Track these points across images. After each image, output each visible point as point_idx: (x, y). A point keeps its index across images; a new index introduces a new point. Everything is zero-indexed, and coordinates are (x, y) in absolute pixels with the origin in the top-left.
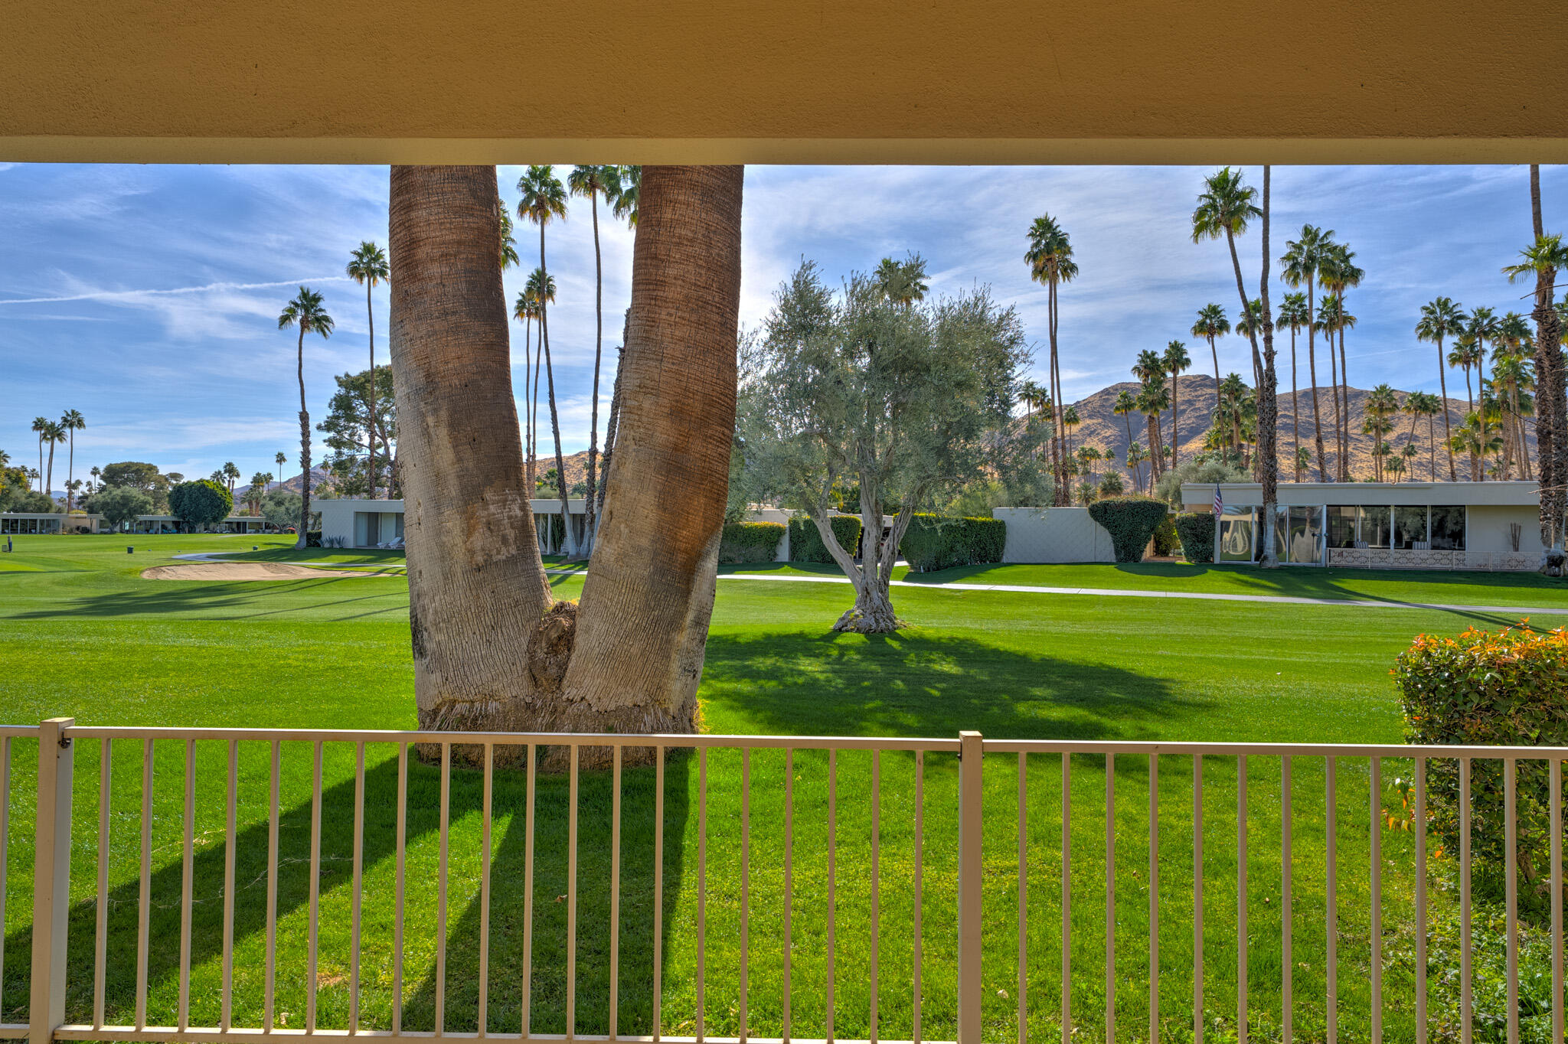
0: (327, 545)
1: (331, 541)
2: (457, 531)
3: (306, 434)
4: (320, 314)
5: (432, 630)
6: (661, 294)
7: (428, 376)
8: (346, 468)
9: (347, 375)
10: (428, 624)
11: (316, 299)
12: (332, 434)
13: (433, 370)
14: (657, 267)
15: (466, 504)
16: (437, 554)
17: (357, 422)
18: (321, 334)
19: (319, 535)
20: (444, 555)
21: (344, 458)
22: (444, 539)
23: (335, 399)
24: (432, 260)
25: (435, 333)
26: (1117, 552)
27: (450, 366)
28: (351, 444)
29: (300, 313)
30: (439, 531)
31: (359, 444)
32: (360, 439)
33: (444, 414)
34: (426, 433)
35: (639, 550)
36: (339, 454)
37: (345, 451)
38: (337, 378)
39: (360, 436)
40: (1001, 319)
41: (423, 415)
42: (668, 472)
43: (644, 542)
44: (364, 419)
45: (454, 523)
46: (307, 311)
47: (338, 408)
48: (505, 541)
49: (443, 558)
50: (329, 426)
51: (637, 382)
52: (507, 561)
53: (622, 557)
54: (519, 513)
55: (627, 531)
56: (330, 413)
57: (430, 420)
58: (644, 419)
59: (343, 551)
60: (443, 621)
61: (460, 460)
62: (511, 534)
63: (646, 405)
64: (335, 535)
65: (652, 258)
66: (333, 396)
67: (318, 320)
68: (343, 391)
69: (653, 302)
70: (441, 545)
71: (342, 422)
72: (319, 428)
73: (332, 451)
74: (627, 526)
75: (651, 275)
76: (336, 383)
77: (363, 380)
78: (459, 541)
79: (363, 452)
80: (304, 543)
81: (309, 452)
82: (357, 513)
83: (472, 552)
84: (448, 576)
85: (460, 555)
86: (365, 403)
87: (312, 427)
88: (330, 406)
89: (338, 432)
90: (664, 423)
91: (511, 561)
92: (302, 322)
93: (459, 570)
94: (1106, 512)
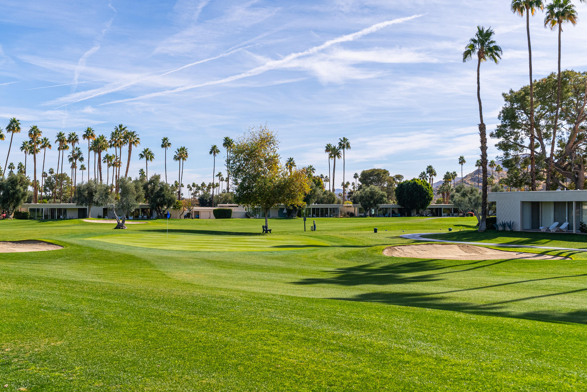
0: (501, 228)
1: (504, 225)
3: (483, 141)
4: (492, 45)
8: (512, 166)
9: (511, 92)
11: (489, 34)
12: (501, 139)
17: (519, 128)
18: (494, 62)
19: (495, 220)
21: (511, 157)
23: (503, 112)
28: (516, 146)
29: (478, 46)
31: (521, 146)
32: (522, 142)
36: (507, 155)
37: (512, 152)
38: (504, 95)
39: (522, 139)
44: (526, 125)
46: (483, 44)
47: (505, 118)
50: (499, 133)
56: (500, 124)
59: (513, 233)
64: (506, 220)
66: (501, 109)
67: (490, 50)
68: (508, 105)
71: (508, 129)
72: (492, 135)
73: (501, 153)
76: (503, 99)
77: (524, 93)
79: (525, 152)
80: (484, 226)
81: (486, 155)
82: (523, 203)
86: (526, 113)
87: (488, 136)
88: (499, 117)
89: (506, 138)
92: (479, 54)
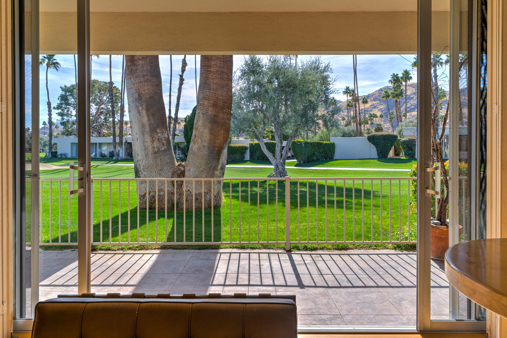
0: (60, 157)
1: (61, 155)
2: (149, 142)
3: (50, 111)
4: (55, 61)
5: (142, 171)
6: (210, 69)
7: (139, 95)
8: (66, 125)
9: (65, 86)
10: (141, 169)
11: (53, 55)
12: (60, 111)
13: (140, 93)
14: (208, 61)
15: (152, 133)
16: (143, 148)
17: (70, 106)
18: (56, 70)
19: (56, 152)
20: (146, 149)
21: (65, 120)
22: (145, 144)
23: (61, 96)
24: (140, 60)
25: (141, 82)
26: (378, 155)
27: (146, 92)
28: (67, 115)
29: (47, 61)
30: (144, 142)
31: (71, 115)
32: (71, 113)
33: (144, 106)
34: (139, 112)
35: (204, 147)
36: (63, 119)
37: (65, 117)
38: (61, 87)
39: (71, 111)
40: (325, 67)
41: (138, 107)
42: (213, 123)
43: (206, 144)
44: (73, 104)
45: (148, 139)
46: (49, 59)
47: (62, 100)
48: (163, 144)
49: (145, 150)
50: (58, 107)
51: (203, 96)
52: (164, 150)
53: (199, 149)
54: (167, 136)
55: (200, 141)
56: (59, 102)
57: (140, 108)
58: (205, 107)
59: (67, 159)
60: (146, 168)
61: (149, 120)
62: (165, 142)
63: (206, 103)
64: (63, 152)
65: (207, 59)
66: (60, 95)
67: (54, 64)
68: (64, 93)
69: (207, 72)
70: (145, 146)
71: (64, 106)
72: (54, 108)
73: (60, 118)
74: (201, 139)
75: (206, 64)
76: (61, 90)
77: (72, 88)
78: (150, 144)
79: (73, 118)
80: (50, 156)
81: (51, 118)
82: (72, 143)
83: (154, 148)
84: (147, 155)
85: (150, 149)
86: (73, 98)
87: (52, 109)
88: (58, 99)
89: (62, 110)
90: (211, 109)
91: (165, 150)
92: (47, 65)
93: (150, 153)
94: (374, 139)
